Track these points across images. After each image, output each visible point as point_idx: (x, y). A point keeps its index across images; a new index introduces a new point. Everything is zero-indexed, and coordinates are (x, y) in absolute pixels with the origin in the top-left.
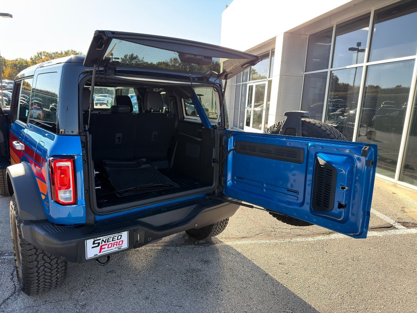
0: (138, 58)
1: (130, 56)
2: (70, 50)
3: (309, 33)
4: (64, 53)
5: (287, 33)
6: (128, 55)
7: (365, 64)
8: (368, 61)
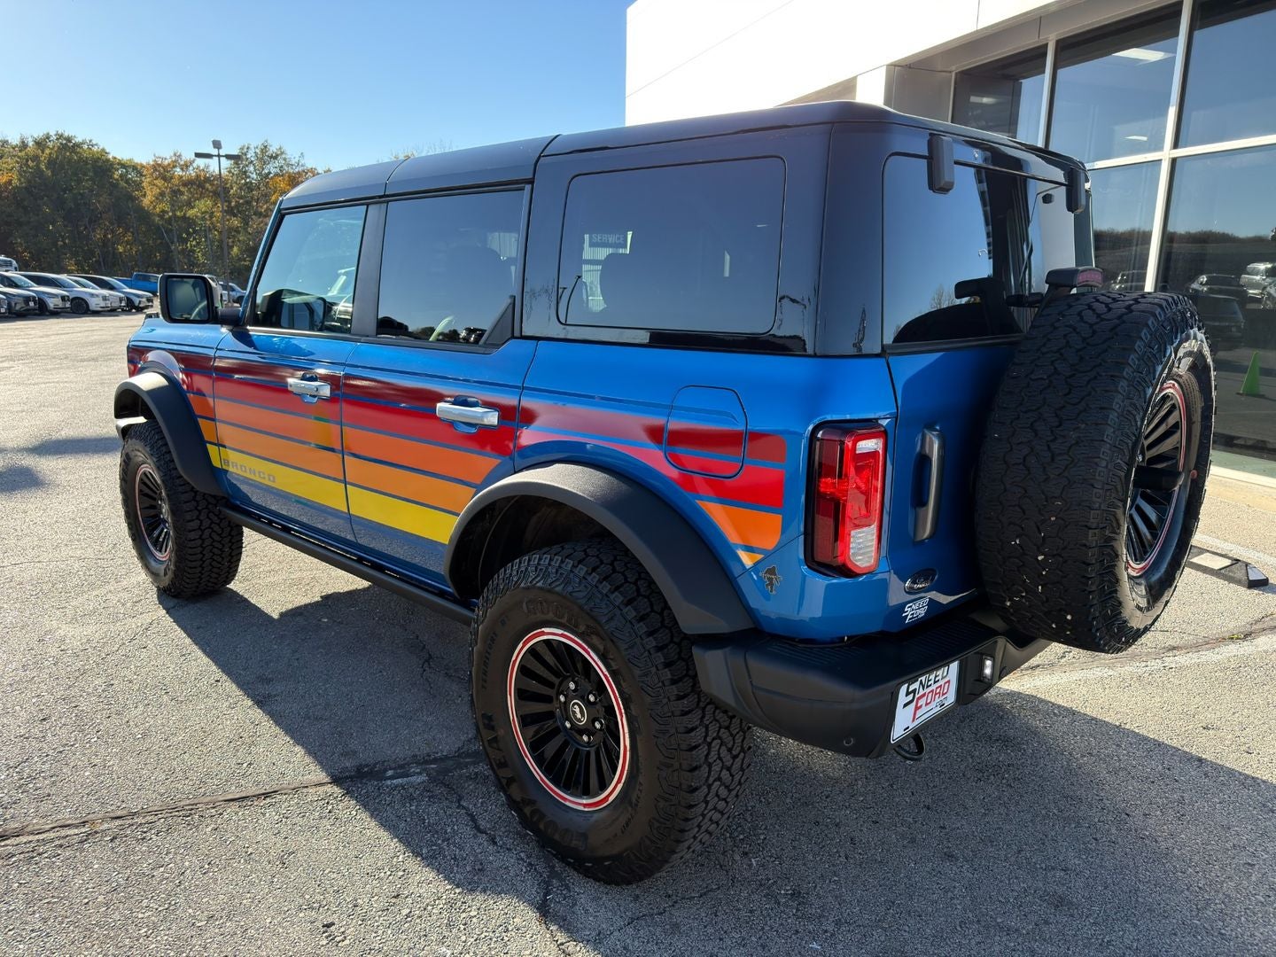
0: (283, 156)
1: (258, 151)
2: (52, 133)
3: (956, 68)
4: (31, 144)
5: (895, 66)
6: (252, 147)
7: (1166, 154)
8: (1176, 145)
